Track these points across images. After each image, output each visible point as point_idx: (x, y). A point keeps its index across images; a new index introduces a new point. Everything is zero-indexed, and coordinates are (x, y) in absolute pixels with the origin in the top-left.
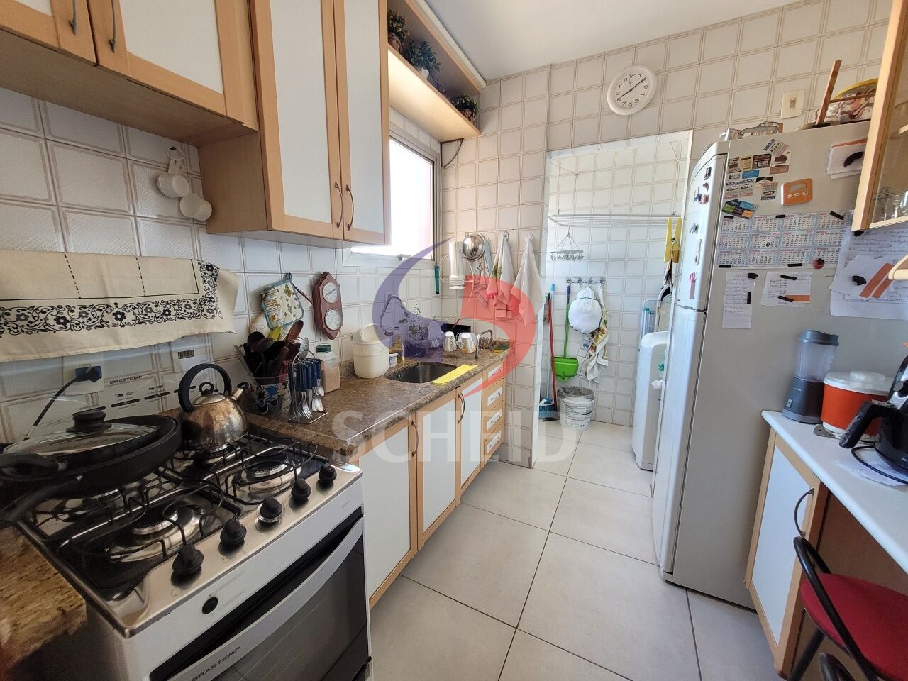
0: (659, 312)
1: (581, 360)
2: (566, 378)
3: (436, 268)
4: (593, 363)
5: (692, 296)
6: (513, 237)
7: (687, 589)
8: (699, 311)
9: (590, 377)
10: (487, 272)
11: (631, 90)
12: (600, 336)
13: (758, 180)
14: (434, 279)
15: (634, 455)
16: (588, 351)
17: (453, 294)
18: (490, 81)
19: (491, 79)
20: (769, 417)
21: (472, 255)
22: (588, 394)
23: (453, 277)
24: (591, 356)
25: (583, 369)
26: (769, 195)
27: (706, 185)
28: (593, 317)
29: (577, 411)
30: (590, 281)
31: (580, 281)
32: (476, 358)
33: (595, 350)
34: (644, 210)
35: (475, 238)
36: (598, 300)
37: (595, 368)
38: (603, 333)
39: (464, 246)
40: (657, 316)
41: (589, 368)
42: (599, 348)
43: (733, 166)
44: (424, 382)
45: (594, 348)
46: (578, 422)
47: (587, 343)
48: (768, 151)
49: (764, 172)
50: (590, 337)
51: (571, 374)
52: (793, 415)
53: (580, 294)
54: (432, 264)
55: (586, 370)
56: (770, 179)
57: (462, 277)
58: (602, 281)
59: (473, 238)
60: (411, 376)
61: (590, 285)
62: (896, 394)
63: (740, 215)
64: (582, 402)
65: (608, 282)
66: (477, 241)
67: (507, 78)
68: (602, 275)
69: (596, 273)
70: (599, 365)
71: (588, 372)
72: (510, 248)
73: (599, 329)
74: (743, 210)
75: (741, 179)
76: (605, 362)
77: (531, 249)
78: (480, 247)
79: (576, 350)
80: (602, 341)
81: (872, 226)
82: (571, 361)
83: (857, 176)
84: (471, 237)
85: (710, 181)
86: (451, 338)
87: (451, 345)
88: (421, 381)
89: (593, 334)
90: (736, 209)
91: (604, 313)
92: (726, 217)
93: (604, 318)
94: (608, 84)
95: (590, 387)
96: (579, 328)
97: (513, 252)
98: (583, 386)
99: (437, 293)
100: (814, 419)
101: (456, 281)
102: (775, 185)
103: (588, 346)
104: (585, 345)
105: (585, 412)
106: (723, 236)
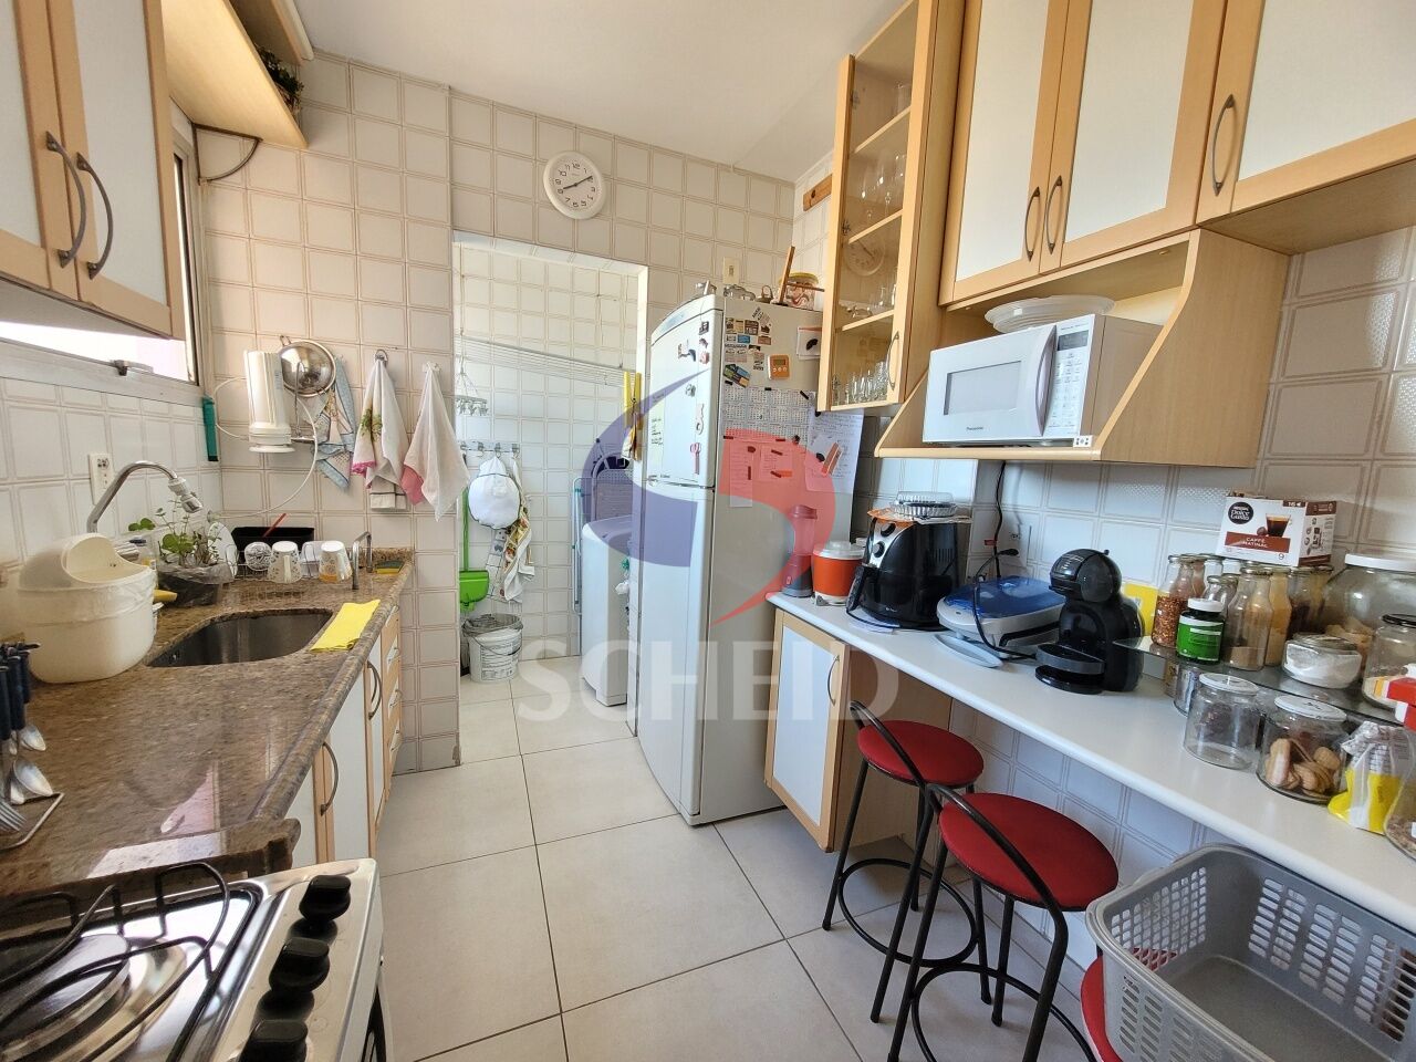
0: (596, 494)
1: (493, 572)
2: (471, 605)
3: (207, 405)
4: (513, 573)
5: (698, 472)
6: (396, 360)
7: (713, 823)
8: (708, 488)
9: (509, 596)
10: (344, 421)
11: (576, 185)
12: (520, 531)
13: (751, 347)
14: (202, 429)
15: (594, 691)
16: (503, 556)
17: (255, 462)
18: (322, 51)
19: (326, 50)
20: (776, 599)
21: (302, 384)
22: (513, 622)
23: (258, 426)
24: (508, 563)
25: (497, 585)
26: (758, 366)
27: (703, 341)
28: (509, 503)
29: (499, 651)
30: (497, 449)
31: (481, 447)
32: (355, 588)
33: (514, 554)
34: (588, 356)
35: (309, 351)
36: (513, 478)
37: (517, 581)
38: (525, 526)
39: (284, 365)
40: (593, 499)
41: (507, 582)
42: (521, 550)
43: (730, 326)
44: (233, 659)
45: (512, 551)
46: (504, 668)
47: (501, 544)
48: (755, 319)
49: (754, 340)
50: (503, 534)
51: (481, 595)
52: (792, 592)
53: (485, 467)
54: (195, 393)
55: (502, 586)
56: (759, 348)
57: (285, 428)
58: (515, 449)
59: (306, 350)
60: (199, 649)
61: (498, 454)
62: (872, 556)
63: (738, 382)
64: (506, 636)
65: (524, 451)
66: (314, 357)
67: (363, 66)
68: (513, 439)
69: (506, 435)
70: (521, 575)
71: (506, 588)
72: (394, 381)
73: (518, 522)
74: (740, 377)
75: (736, 343)
76: (530, 570)
77: (437, 388)
78: (325, 370)
79: (483, 556)
80: (525, 537)
81: (833, 408)
82: (478, 574)
83: (817, 361)
84: (298, 347)
85: (709, 336)
86: (292, 554)
87: (293, 570)
88: (225, 656)
89: (508, 530)
90: (734, 375)
91: (523, 499)
92: (726, 382)
93: (524, 505)
94: (544, 162)
95: (511, 610)
96: (489, 522)
97: (402, 389)
98: (499, 612)
99: (212, 458)
100: (807, 592)
101: (268, 437)
102: (763, 356)
103: (501, 549)
104: (498, 548)
105: (511, 650)
106: (725, 403)
